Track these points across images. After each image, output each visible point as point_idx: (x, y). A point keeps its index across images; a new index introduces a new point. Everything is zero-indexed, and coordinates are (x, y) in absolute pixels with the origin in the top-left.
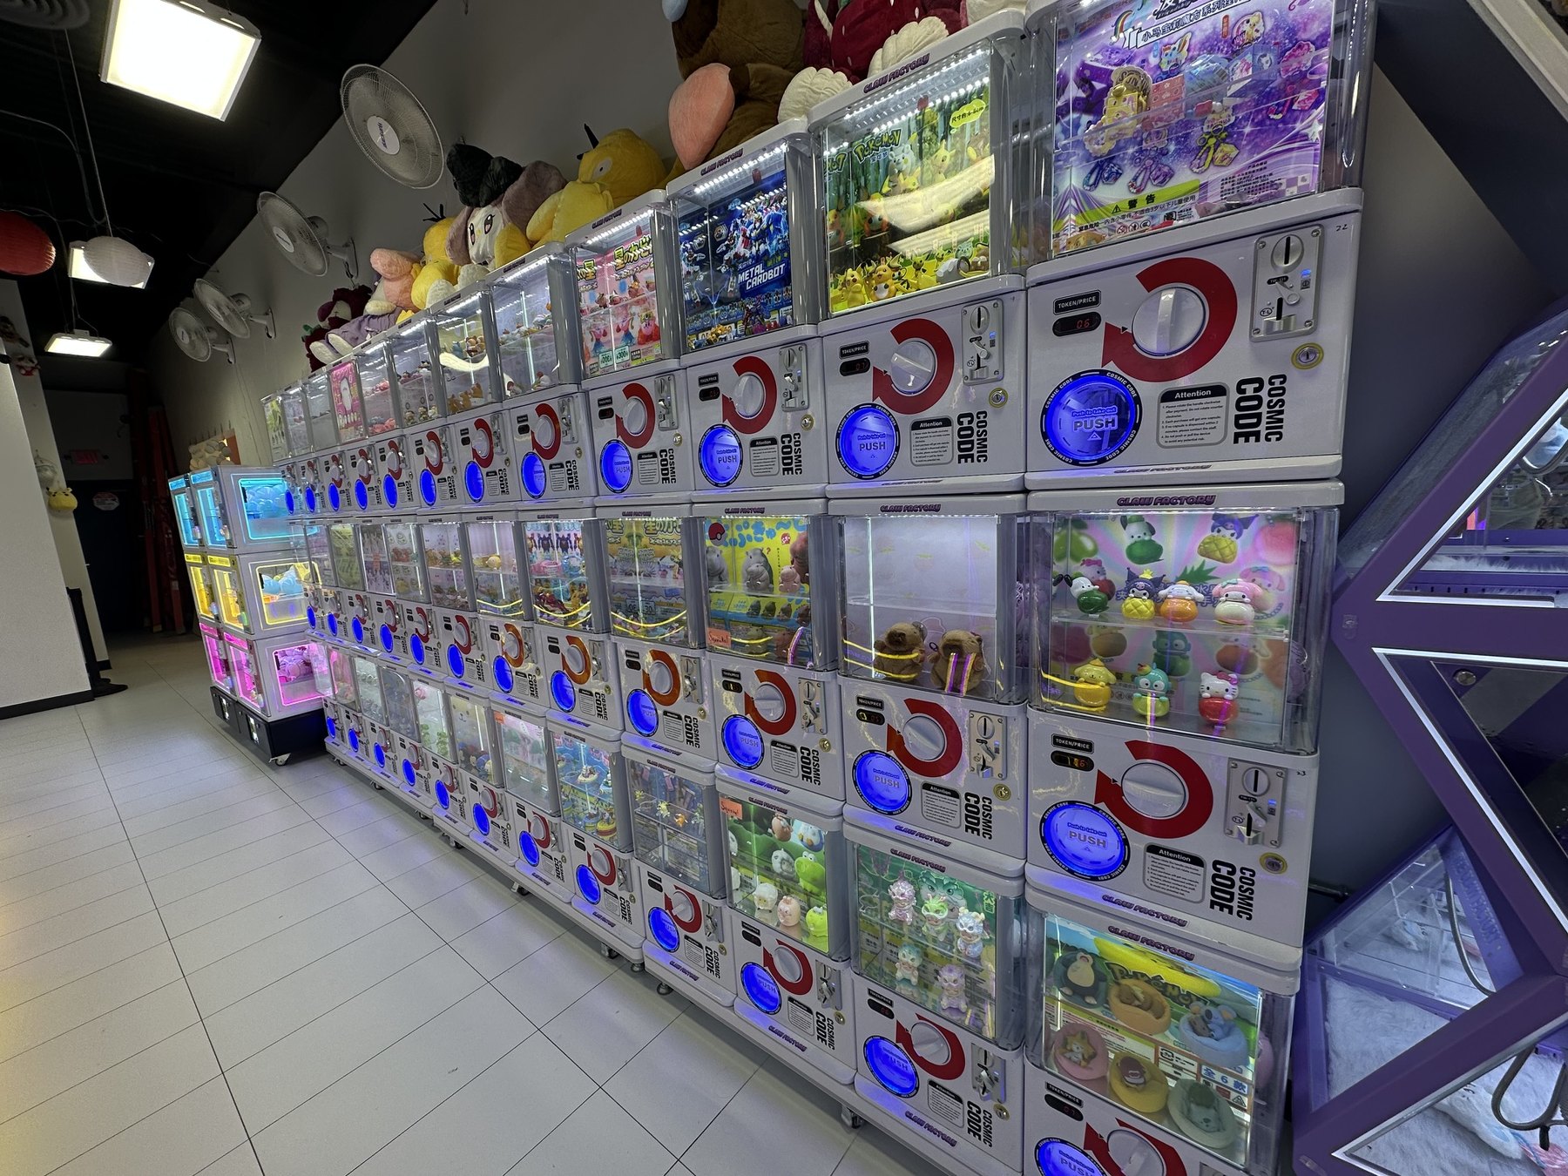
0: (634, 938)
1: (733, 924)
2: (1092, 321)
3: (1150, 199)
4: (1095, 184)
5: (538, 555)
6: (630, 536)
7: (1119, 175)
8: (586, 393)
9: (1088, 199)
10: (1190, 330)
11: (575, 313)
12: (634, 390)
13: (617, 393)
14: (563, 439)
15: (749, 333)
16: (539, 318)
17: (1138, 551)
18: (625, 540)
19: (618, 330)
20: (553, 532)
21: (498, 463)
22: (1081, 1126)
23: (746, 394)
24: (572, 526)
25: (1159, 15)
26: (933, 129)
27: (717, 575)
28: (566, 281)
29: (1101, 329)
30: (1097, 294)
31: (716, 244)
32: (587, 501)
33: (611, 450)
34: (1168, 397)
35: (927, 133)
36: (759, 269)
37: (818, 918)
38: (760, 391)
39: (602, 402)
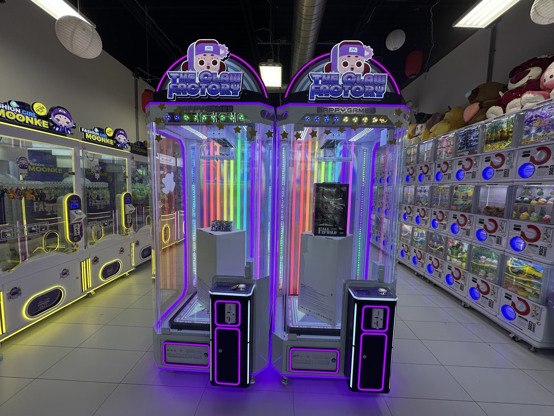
0: (423, 271)
1: (446, 265)
2: (529, 155)
3: (546, 135)
4: (537, 132)
5: (419, 193)
6: (440, 190)
7: (541, 131)
8: (436, 163)
9: (536, 135)
10: (543, 157)
11: (436, 149)
12: (445, 163)
13: (442, 163)
14: (429, 171)
15: (469, 154)
16: (429, 149)
17: (539, 193)
18: (438, 190)
19: (445, 151)
20: (423, 189)
21: (414, 175)
22: (511, 301)
23: (467, 164)
24: (427, 187)
25: (549, 108)
26: (510, 122)
27: (456, 197)
28: (436, 142)
29: (530, 156)
30: (530, 151)
31: (467, 137)
32: (432, 183)
33: (439, 173)
34: (539, 167)
35: (509, 122)
36: (475, 142)
37: (464, 264)
38: (469, 164)
39: (438, 165)
